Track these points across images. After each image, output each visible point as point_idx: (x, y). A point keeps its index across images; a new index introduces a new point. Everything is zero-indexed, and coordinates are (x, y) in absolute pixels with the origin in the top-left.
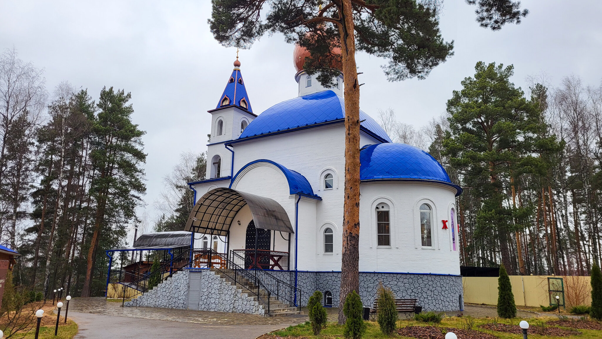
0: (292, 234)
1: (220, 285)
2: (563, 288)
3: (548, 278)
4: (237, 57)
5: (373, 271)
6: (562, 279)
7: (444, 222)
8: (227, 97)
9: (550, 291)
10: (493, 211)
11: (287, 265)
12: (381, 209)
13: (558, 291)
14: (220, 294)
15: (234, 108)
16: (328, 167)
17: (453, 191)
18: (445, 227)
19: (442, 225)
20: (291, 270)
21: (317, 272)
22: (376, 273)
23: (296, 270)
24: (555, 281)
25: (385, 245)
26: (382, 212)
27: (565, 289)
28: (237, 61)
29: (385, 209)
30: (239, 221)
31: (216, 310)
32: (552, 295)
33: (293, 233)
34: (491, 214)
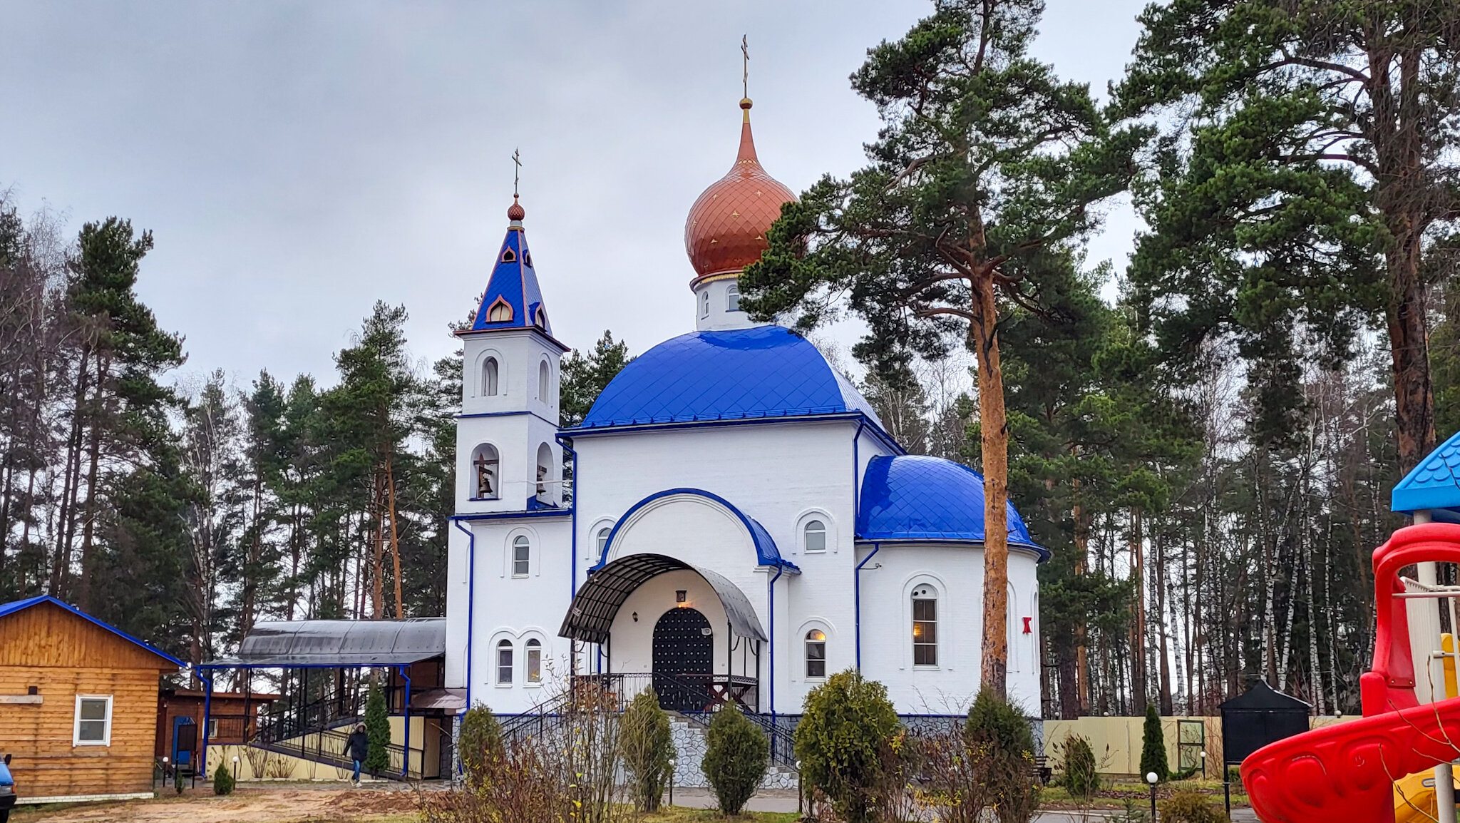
0: (762, 643)
1: (688, 740)
2: (1203, 738)
3: (1179, 722)
4: (516, 196)
5: (907, 713)
6: (1202, 722)
7: (1026, 620)
8: (504, 302)
9: (1179, 744)
10: (1060, 582)
11: (755, 702)
12: (921, 597)
13: (1194, 744)
14: (690, 756)
15: (529, 332)
16: (815, 508)
17: (1030, 556)
18: (1027, 630)
19: (1022, 627)
20: (761, 711)
21: (791, 716)
22: (912, 716)
23: (774, 712)
24: (1189, 727)
25: (928, 663)
26: (922, 601)
27: (1207, 741)
28: (516, 205)
29: (928, 596)
30: (635, 614)
31: (682, 785)
32: (1183, 753)
33: (766, 641)
34: (1056, 590)
